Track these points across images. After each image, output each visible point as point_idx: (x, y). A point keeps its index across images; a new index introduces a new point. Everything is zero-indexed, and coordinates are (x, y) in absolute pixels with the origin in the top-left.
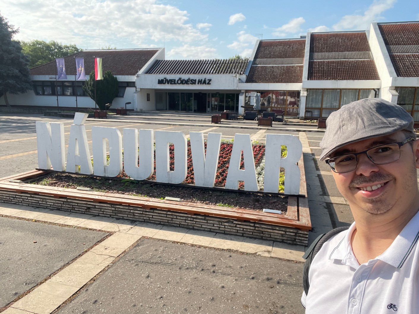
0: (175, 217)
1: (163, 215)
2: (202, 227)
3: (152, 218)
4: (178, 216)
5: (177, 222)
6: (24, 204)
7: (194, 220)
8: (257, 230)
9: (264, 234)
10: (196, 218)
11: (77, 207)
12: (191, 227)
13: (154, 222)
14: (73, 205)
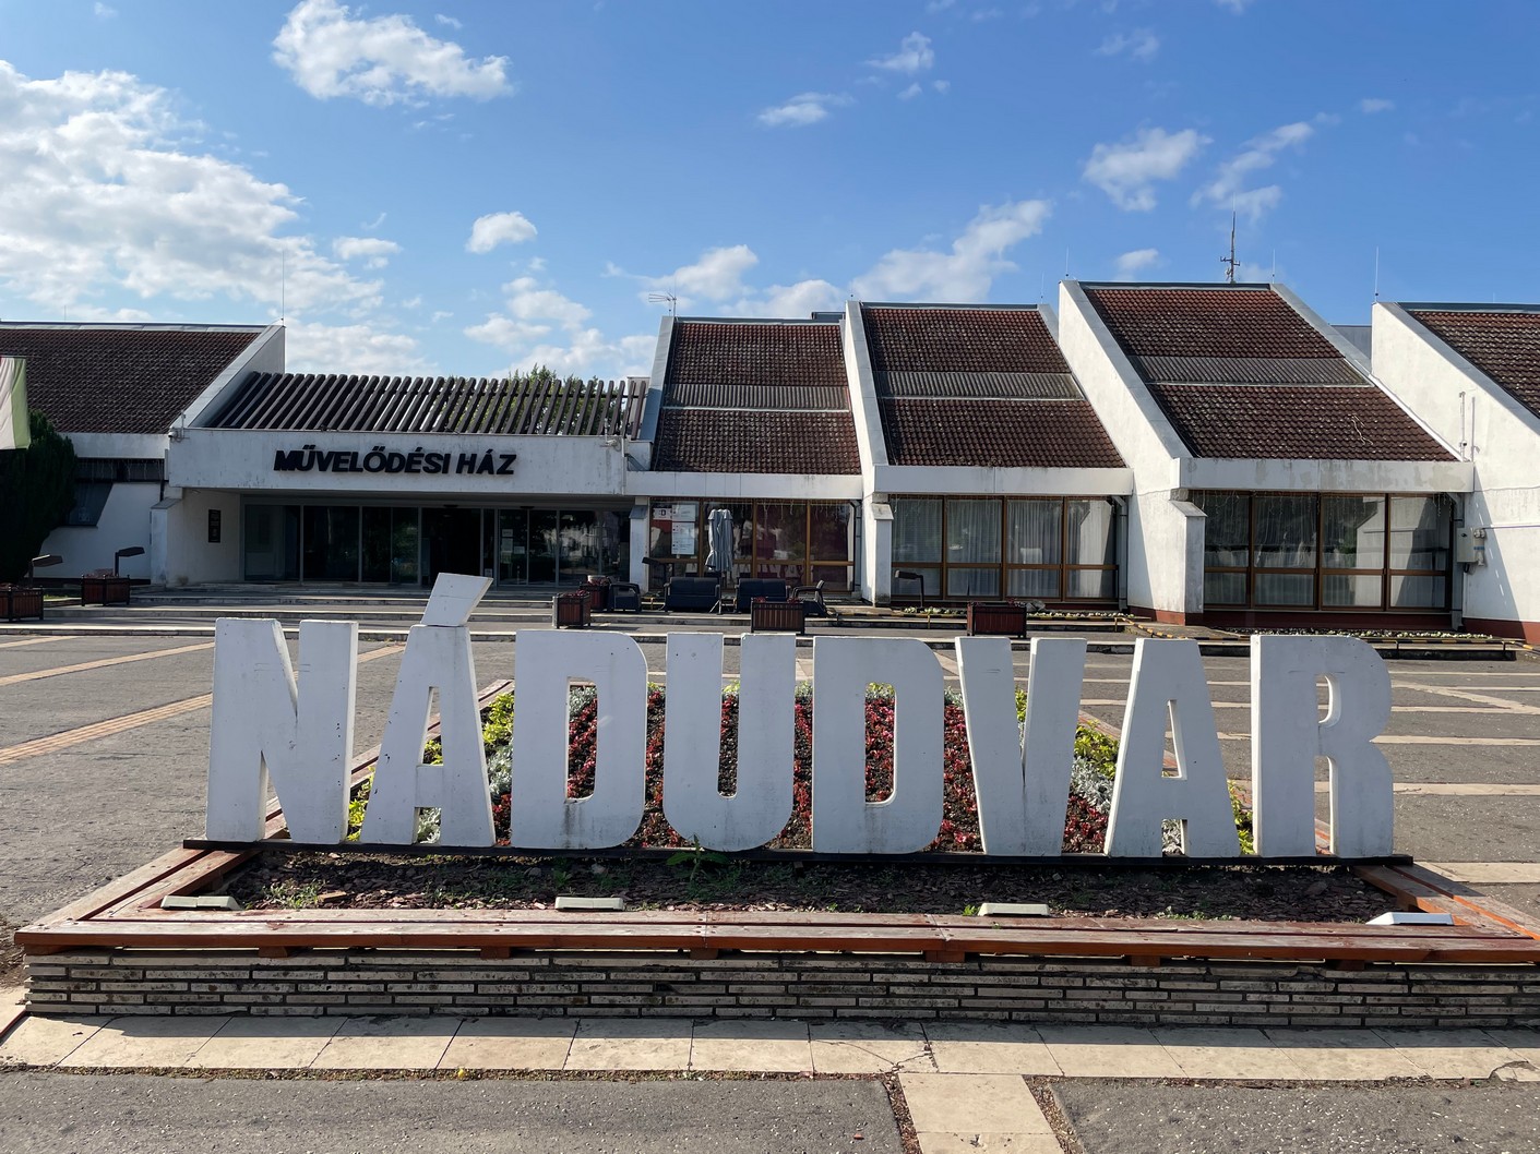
0: (1079, 982)
1: (1023, 980)
2: (1194, 1012)
3: (976, 996)
4: (1091, 975)
5: (1085, 1004)
6: (299, 1010)
7: (1163, 985)
8: (1416, 995)
9: (1444, 1006)
10: (1167, 977)
11: (602, 988)
12: (1147, 1018)
13: (981, 1013)
14: (580, 983)
